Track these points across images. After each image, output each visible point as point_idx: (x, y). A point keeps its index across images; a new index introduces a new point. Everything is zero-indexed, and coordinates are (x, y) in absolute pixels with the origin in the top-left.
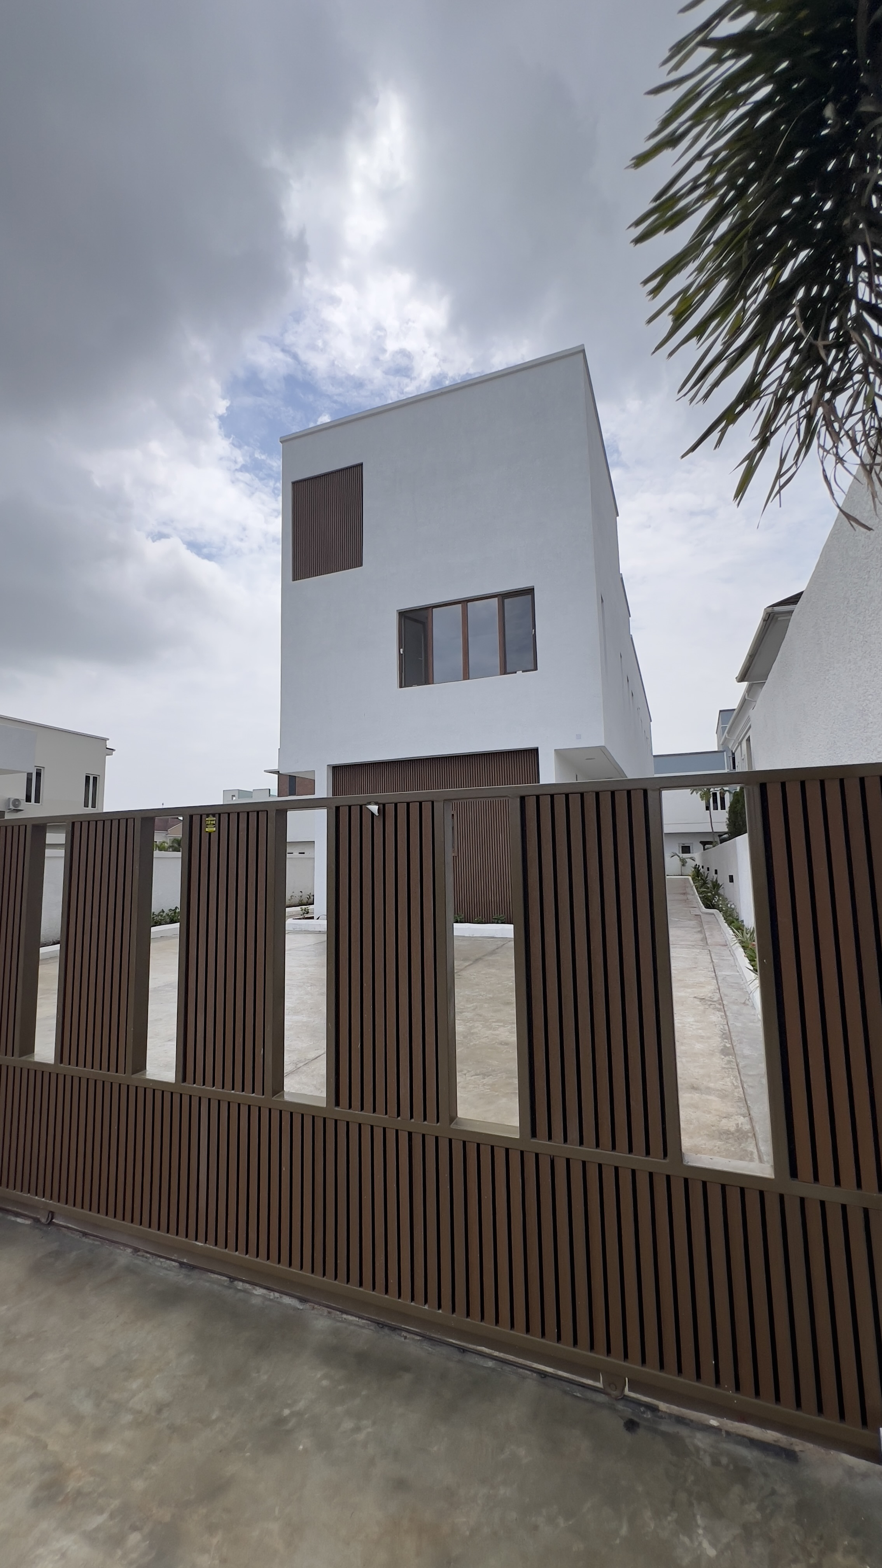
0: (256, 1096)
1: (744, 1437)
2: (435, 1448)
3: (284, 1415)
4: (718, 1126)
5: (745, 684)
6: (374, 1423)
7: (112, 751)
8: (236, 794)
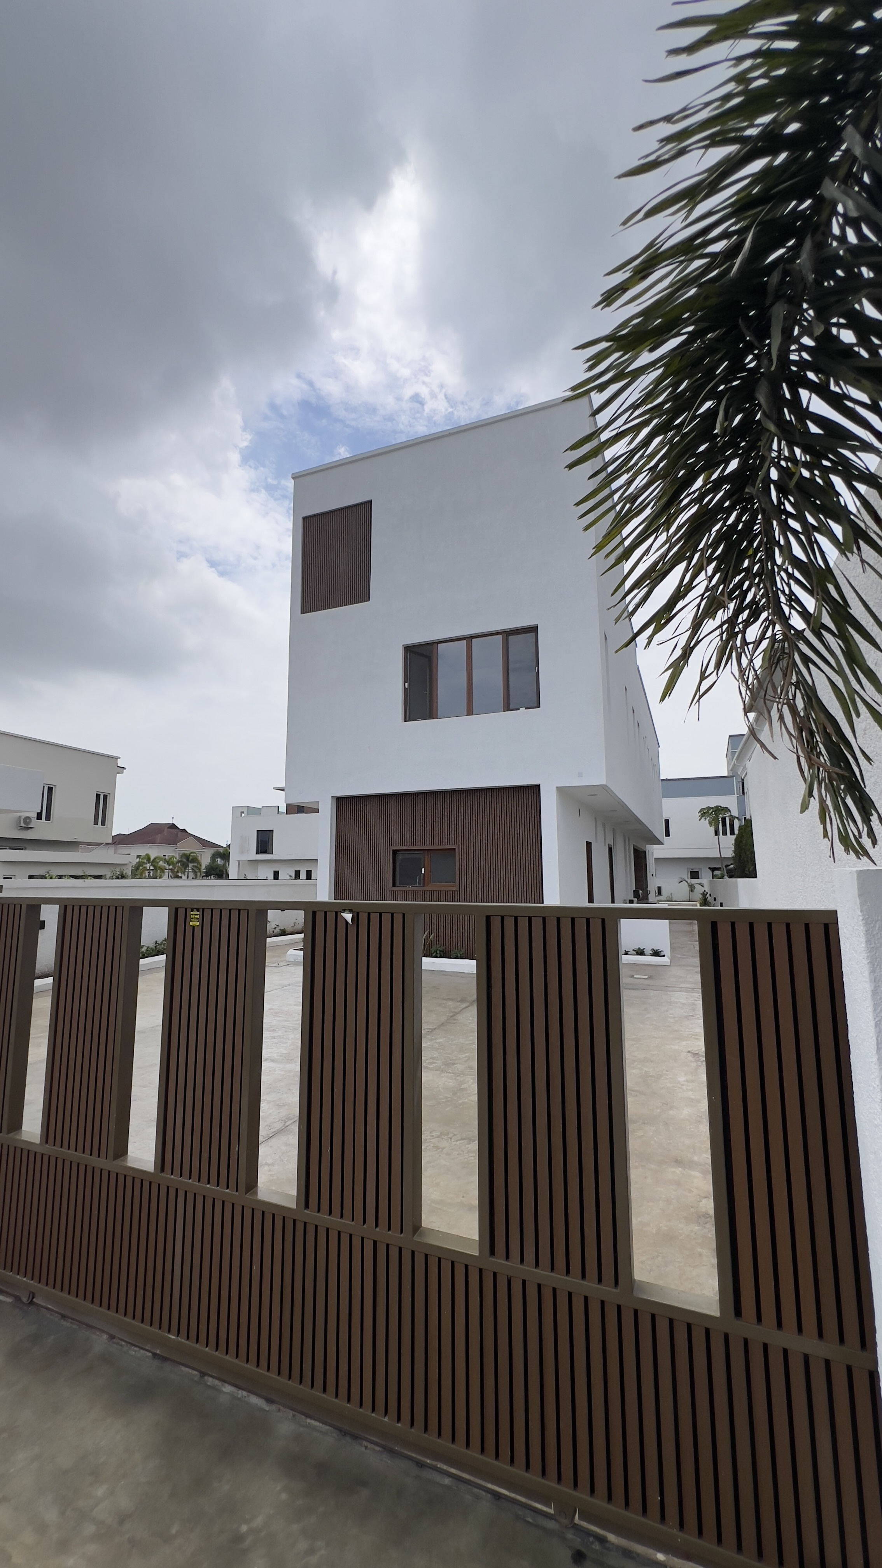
0: (230, 1192)
3: (242, 1532)
5: (753, 715)
6: (328, 1545)
8: (245, 811)
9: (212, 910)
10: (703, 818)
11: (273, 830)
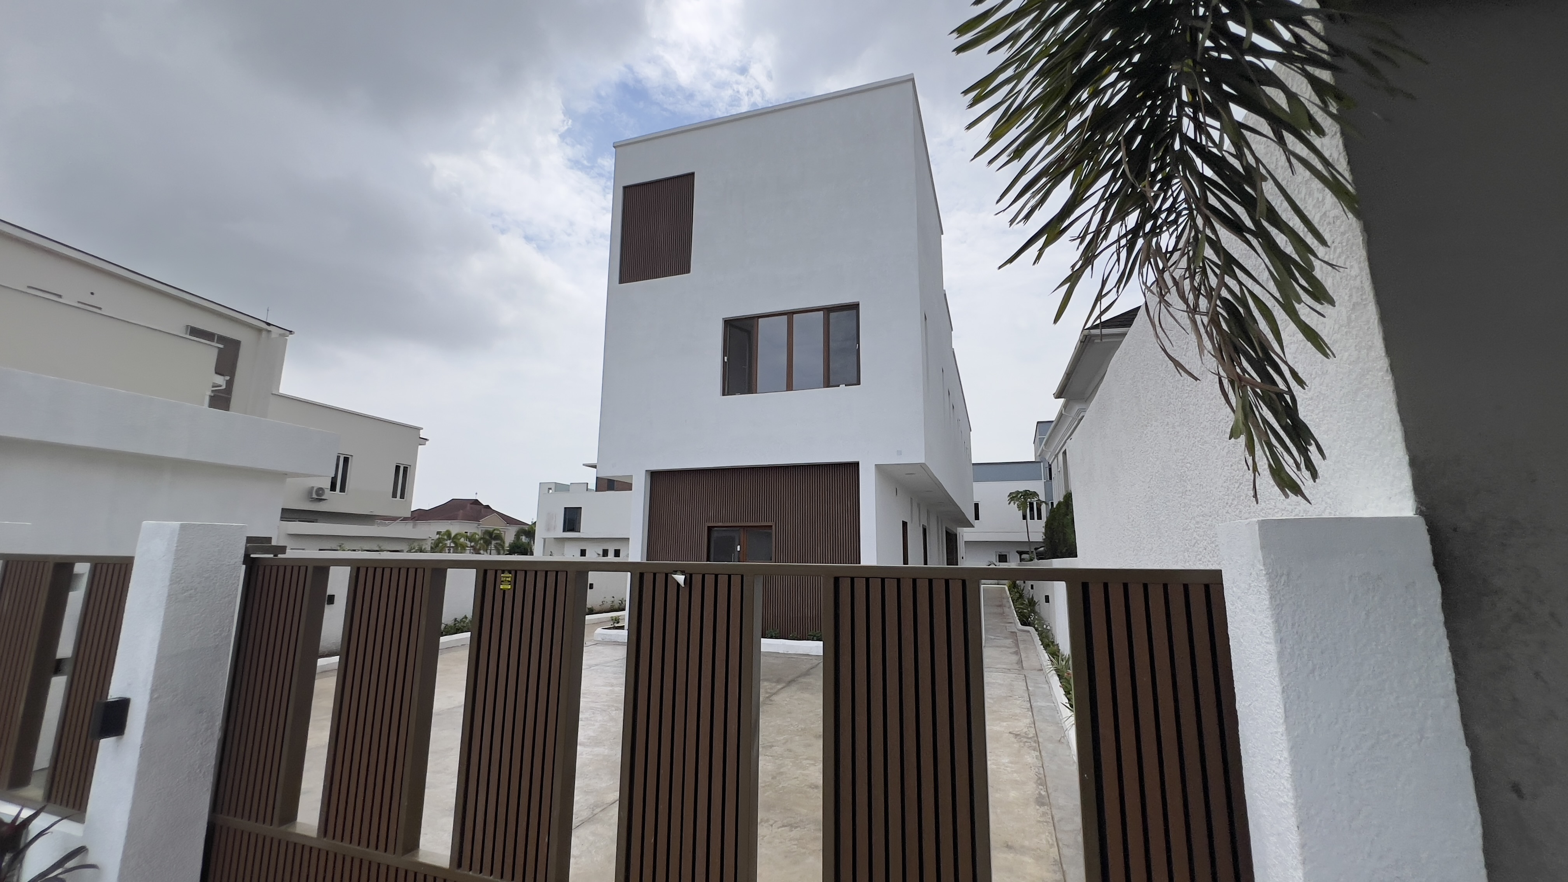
5: (1061, 401)
7: (425, 440)
8: (553, 487)
9: (526, 571)
10: (1012, 502)
11: (581, 508)
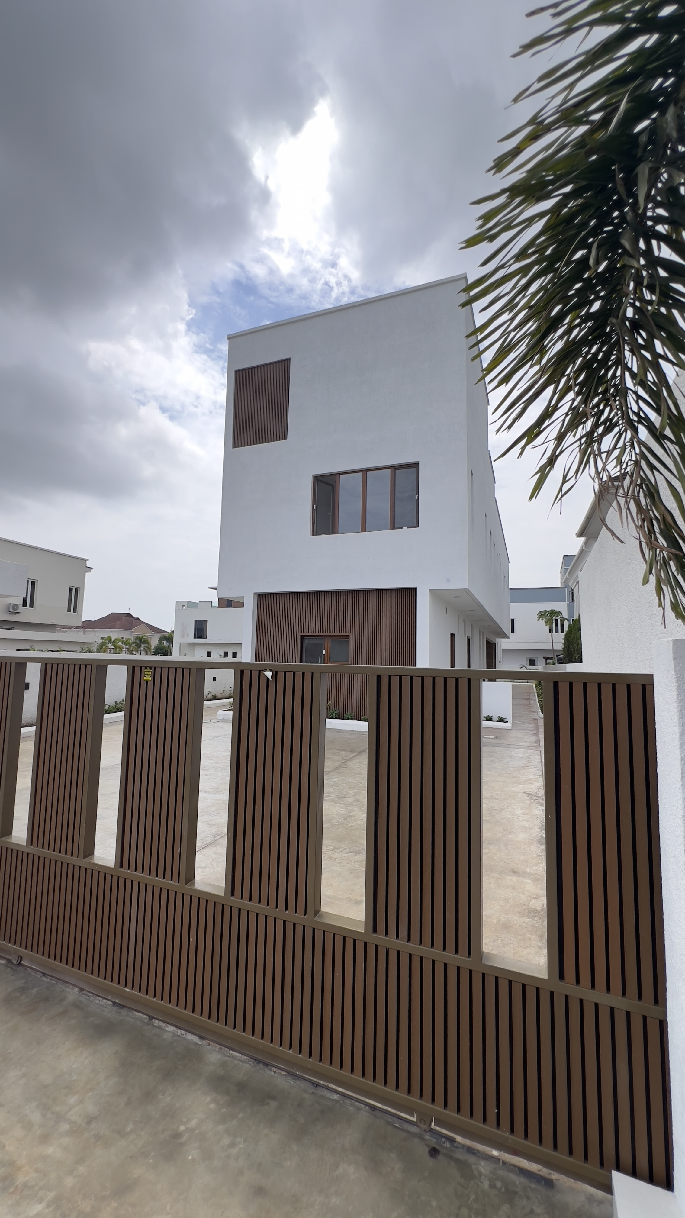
0: (174, 883)
1: (515, 1166)
2: (288, 1163)
3: (180, 1130)
4: (528, 905)
5: (582, 539)
6: (245, 1141)
7: (90, 569)
8: (186, 605)
9: (162, 668)
10: (541, 619)
11: (207, 620)
